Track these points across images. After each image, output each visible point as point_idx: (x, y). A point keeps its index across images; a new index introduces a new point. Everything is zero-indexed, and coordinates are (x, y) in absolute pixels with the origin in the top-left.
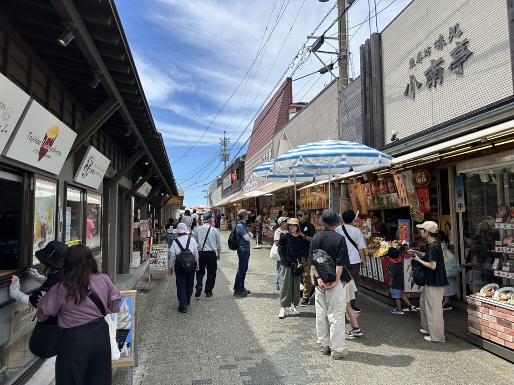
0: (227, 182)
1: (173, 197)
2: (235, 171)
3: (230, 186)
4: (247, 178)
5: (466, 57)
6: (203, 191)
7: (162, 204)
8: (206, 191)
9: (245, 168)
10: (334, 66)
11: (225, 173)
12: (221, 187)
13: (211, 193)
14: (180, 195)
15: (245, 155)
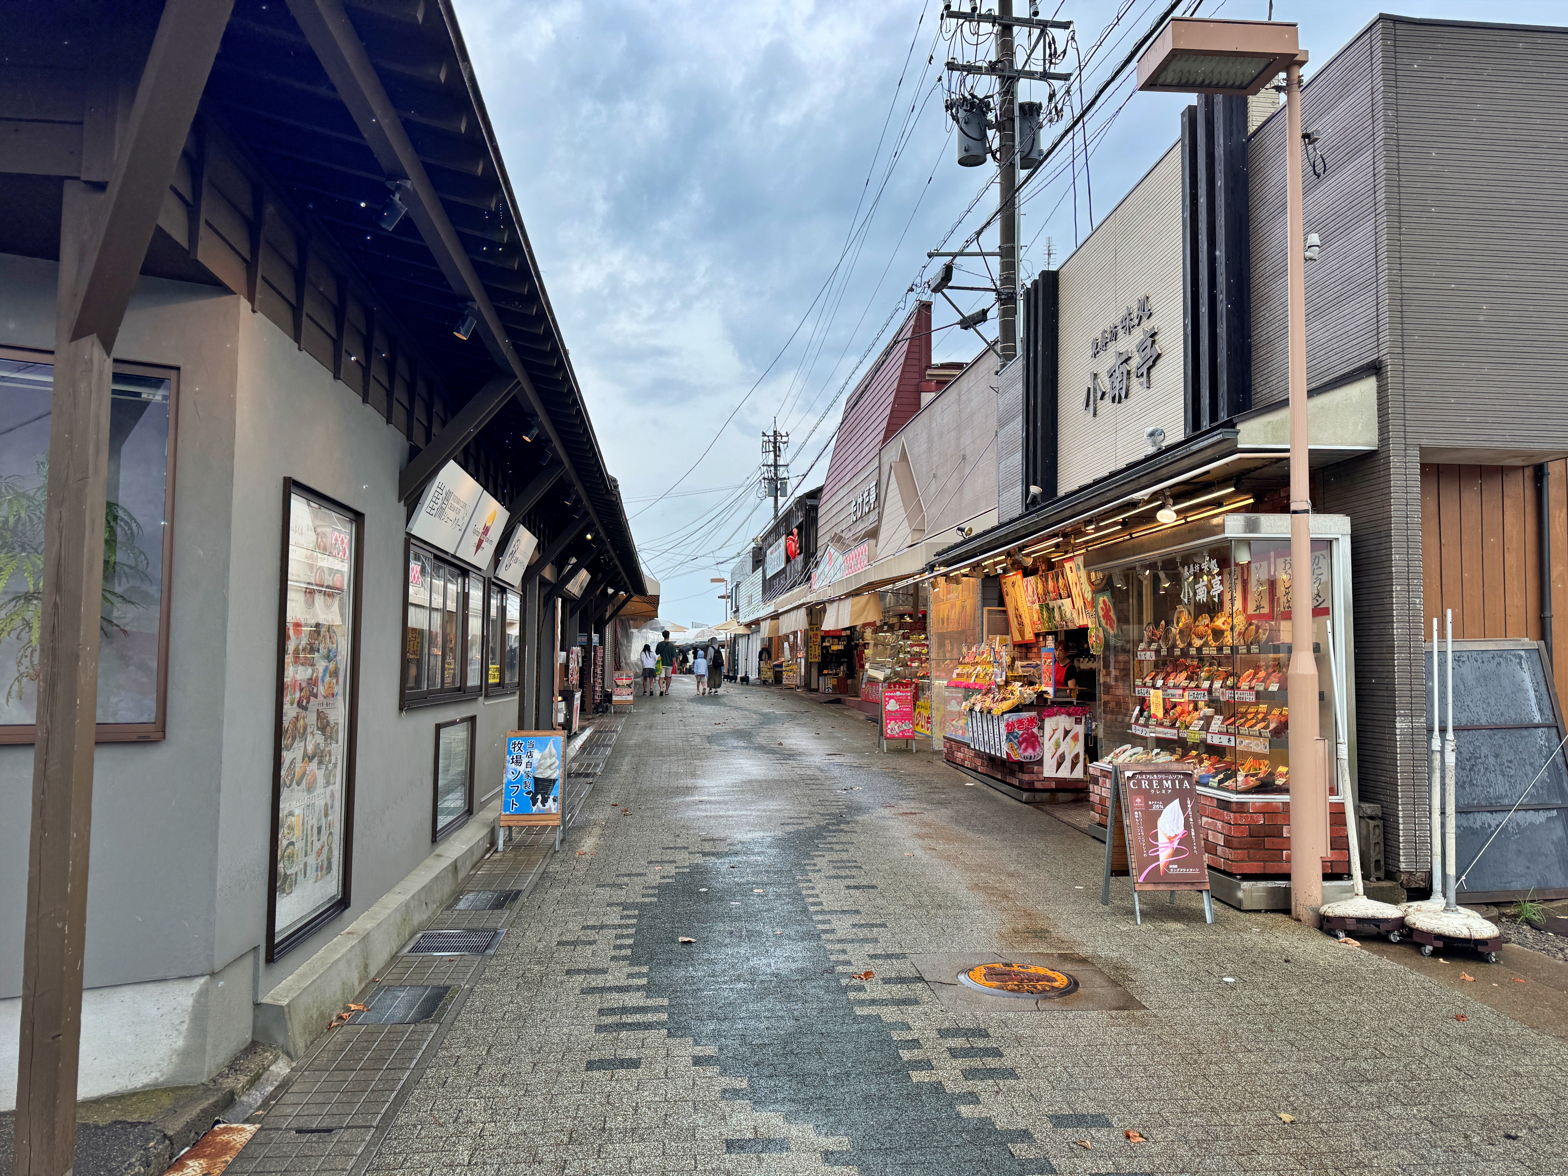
0: (775, 560)
1: (635, 598)
2: (795, 531)
3: (783, 571)
4: (823, 548)
5: (1152, 359)
6: (713, 580)
7: (608, 615)
8: (722, 580)
9: (821, 522)
10: (989, 315)
11: (770, 533)
12: (760, 570)
13: (737, 586)
14: (650, 592)
15: (820, 490)
